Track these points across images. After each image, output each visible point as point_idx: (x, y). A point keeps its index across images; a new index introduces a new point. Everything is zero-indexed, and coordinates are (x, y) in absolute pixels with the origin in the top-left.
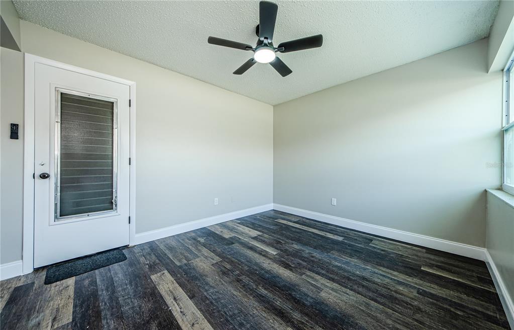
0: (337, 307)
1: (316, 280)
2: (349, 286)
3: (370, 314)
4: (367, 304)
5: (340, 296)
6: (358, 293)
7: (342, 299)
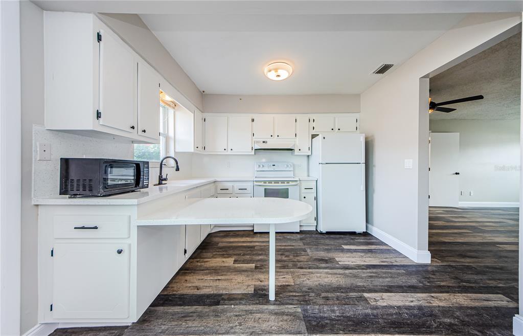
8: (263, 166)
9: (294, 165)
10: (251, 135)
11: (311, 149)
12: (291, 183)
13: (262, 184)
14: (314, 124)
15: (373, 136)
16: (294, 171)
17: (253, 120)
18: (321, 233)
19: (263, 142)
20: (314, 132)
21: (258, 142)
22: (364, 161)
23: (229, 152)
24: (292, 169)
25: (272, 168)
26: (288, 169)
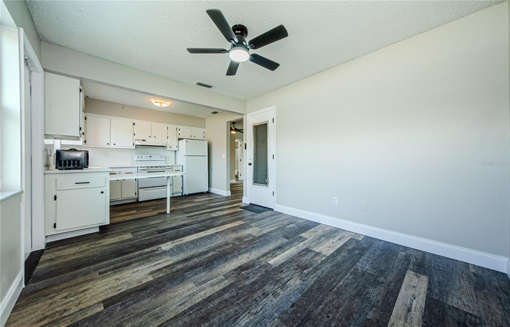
0: (172, 291)
1: (212, 285)
2: (191, 312)
3: (147, 313)
4: (159, 317)
5: (181, 297)
6: (176, 317)
7: (177, 298)
8: (142, 157)
9: (165, 157)
10: (132, 134)
11: (178, 147)
12: (166, 168)
13: (146, 168)
14: (180, 132)
15: (211, 143)
16: (166, 161)
17: (134, 124)
18: (185, 195)
19: (143, 140)
20: (180, 137)
21: (138, 140)
22: (207, 155)
23: (112, 146)
24: (164, 159)
25: (149, 159)
26: (161, 159)
